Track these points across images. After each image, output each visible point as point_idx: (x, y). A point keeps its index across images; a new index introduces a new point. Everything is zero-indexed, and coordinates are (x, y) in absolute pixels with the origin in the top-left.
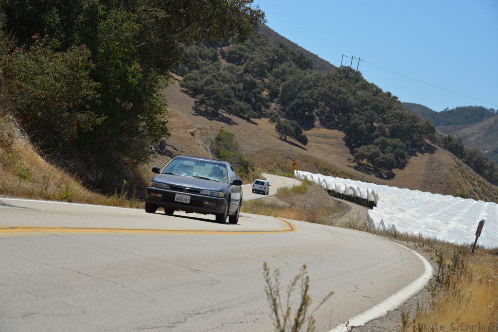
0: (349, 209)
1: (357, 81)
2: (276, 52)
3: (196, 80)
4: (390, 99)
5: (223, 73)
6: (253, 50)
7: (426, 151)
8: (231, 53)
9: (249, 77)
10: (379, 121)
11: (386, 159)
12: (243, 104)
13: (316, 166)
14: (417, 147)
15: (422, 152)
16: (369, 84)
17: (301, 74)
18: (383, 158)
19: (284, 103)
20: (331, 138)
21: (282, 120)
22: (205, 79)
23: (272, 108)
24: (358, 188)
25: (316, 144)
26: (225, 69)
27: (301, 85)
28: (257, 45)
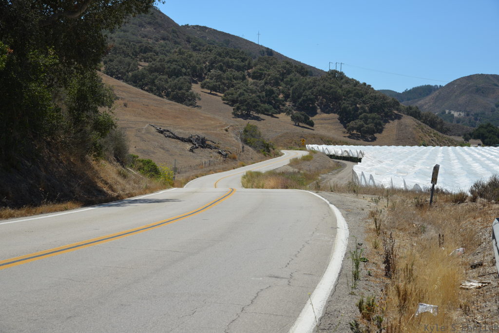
0: (345, 166)
1: (342, 79)
2: (284, 68)
3: (232, 94)
4: (367, 88)
5: (251, 87)
6: (269, 69)
7: (396, 118)
8: (254, 73)
9: (268, 87)
10: (361, 103)
11: (369, 128)
12: (266, 106)
13: (322, 139)
14: (389, 117)
15: (393, 120)
16: (350, 80)
17: (303, 80)
18: (366, 128)
19: (294, 101)
20: (329, 119)
21: (295, 112)
22: (238, 93)
23: (286, 105)
24: (350, 150)
25: (320, 125)
26: (252, 84)
27: (305, 87)
28: (271, 65)
